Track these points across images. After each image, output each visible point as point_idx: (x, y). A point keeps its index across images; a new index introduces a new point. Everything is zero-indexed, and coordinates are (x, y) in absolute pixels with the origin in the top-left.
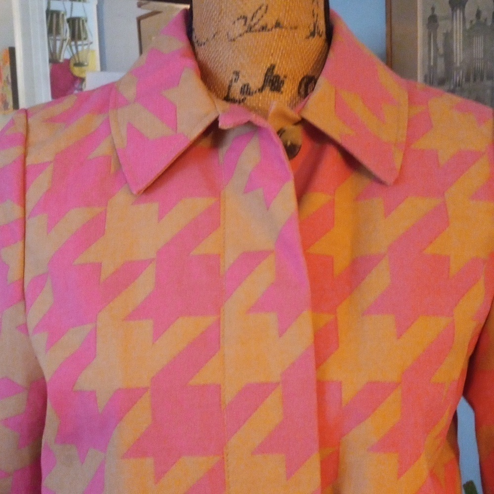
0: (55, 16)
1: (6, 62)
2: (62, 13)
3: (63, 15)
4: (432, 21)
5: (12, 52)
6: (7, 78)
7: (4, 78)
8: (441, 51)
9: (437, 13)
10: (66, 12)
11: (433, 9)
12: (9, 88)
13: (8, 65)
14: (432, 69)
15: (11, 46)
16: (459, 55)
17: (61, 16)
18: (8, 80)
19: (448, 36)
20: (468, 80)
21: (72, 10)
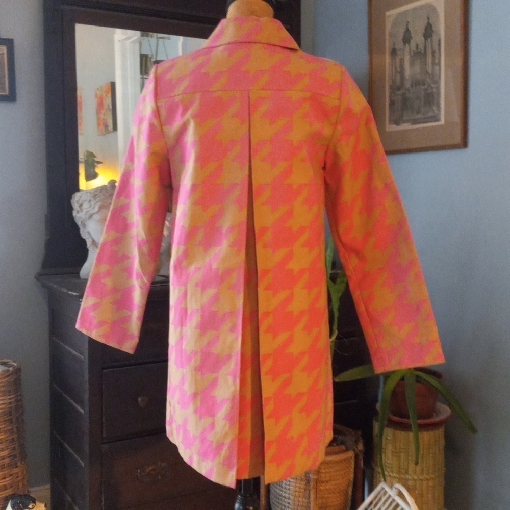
0: (144, 58)
1: (108, 94)
2: (150, 56)
3: (150, 58)
4: (394, 52)
5: (113, 85)
6: (108, 105)
7: (106, 106)
8: (399, 70)
9: (397, 47)
10: (152, 55)
11: (394, 44)
12: (110, 114)
13: (110, 95)
14: (393, 81)
15: (112, 81)
16: (408, 72)
17: (149, 59)
18: (109, 107)
19: (402, 60)
20: (412, 86)
21: (156, 55)
